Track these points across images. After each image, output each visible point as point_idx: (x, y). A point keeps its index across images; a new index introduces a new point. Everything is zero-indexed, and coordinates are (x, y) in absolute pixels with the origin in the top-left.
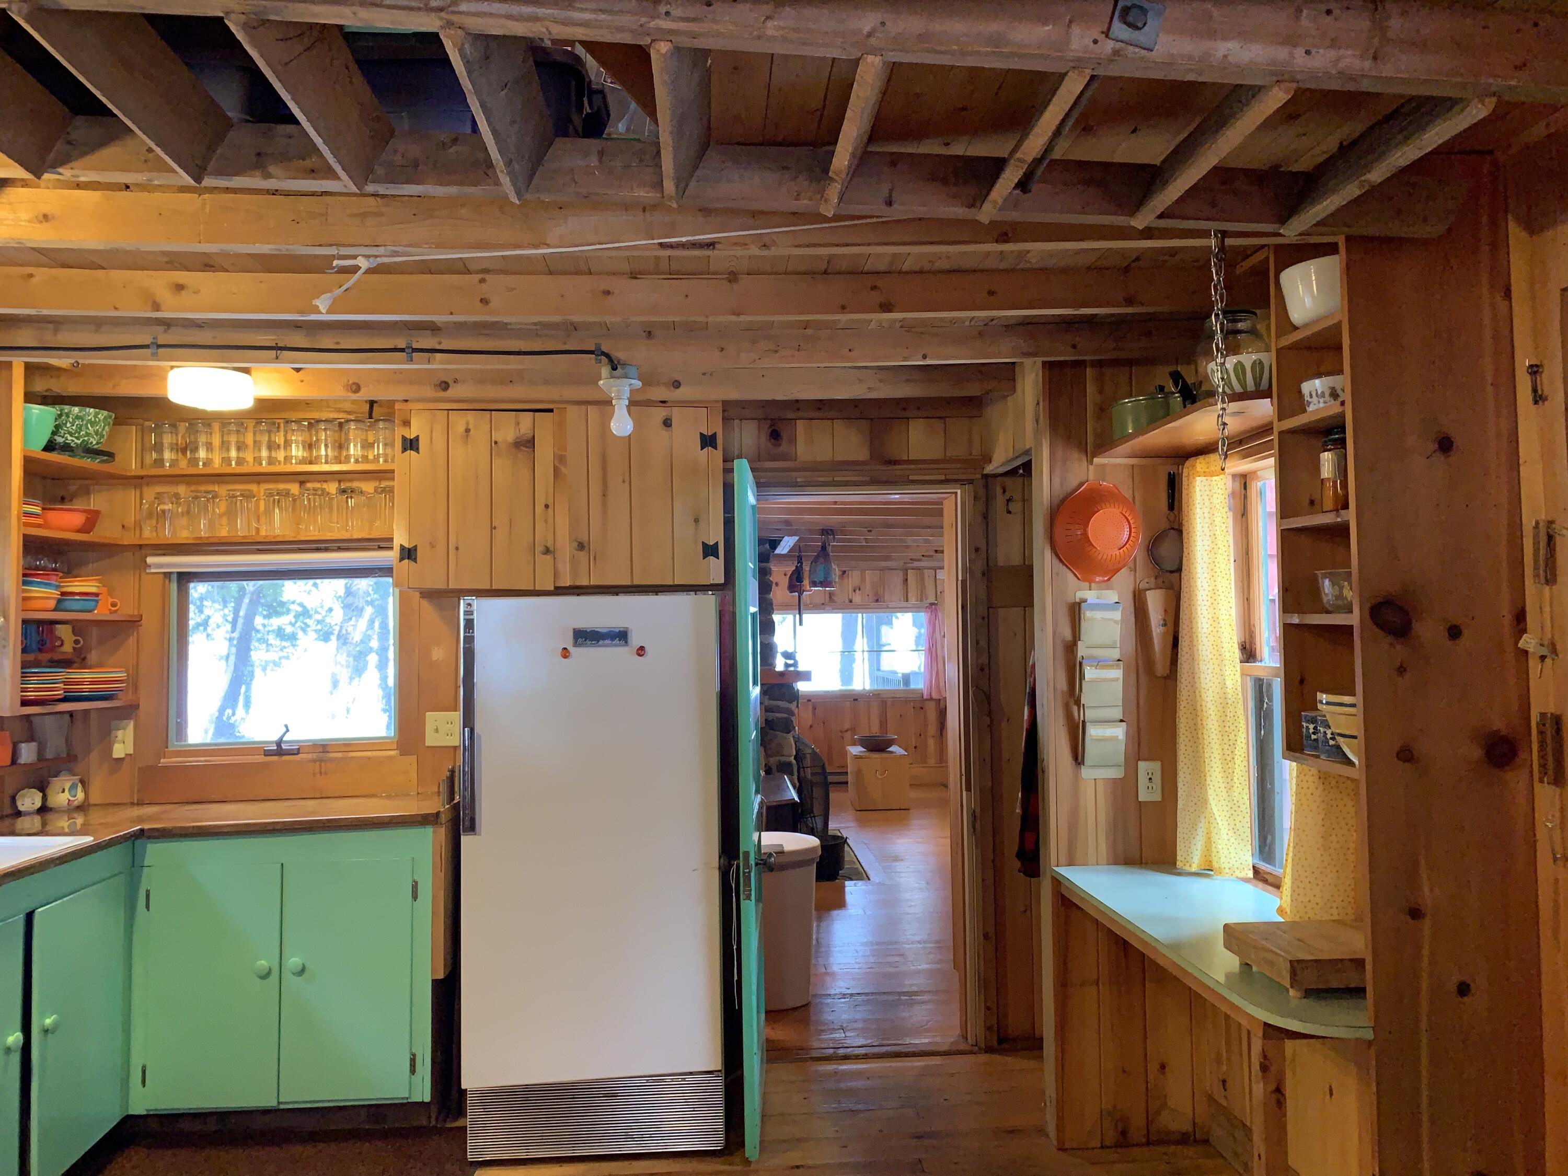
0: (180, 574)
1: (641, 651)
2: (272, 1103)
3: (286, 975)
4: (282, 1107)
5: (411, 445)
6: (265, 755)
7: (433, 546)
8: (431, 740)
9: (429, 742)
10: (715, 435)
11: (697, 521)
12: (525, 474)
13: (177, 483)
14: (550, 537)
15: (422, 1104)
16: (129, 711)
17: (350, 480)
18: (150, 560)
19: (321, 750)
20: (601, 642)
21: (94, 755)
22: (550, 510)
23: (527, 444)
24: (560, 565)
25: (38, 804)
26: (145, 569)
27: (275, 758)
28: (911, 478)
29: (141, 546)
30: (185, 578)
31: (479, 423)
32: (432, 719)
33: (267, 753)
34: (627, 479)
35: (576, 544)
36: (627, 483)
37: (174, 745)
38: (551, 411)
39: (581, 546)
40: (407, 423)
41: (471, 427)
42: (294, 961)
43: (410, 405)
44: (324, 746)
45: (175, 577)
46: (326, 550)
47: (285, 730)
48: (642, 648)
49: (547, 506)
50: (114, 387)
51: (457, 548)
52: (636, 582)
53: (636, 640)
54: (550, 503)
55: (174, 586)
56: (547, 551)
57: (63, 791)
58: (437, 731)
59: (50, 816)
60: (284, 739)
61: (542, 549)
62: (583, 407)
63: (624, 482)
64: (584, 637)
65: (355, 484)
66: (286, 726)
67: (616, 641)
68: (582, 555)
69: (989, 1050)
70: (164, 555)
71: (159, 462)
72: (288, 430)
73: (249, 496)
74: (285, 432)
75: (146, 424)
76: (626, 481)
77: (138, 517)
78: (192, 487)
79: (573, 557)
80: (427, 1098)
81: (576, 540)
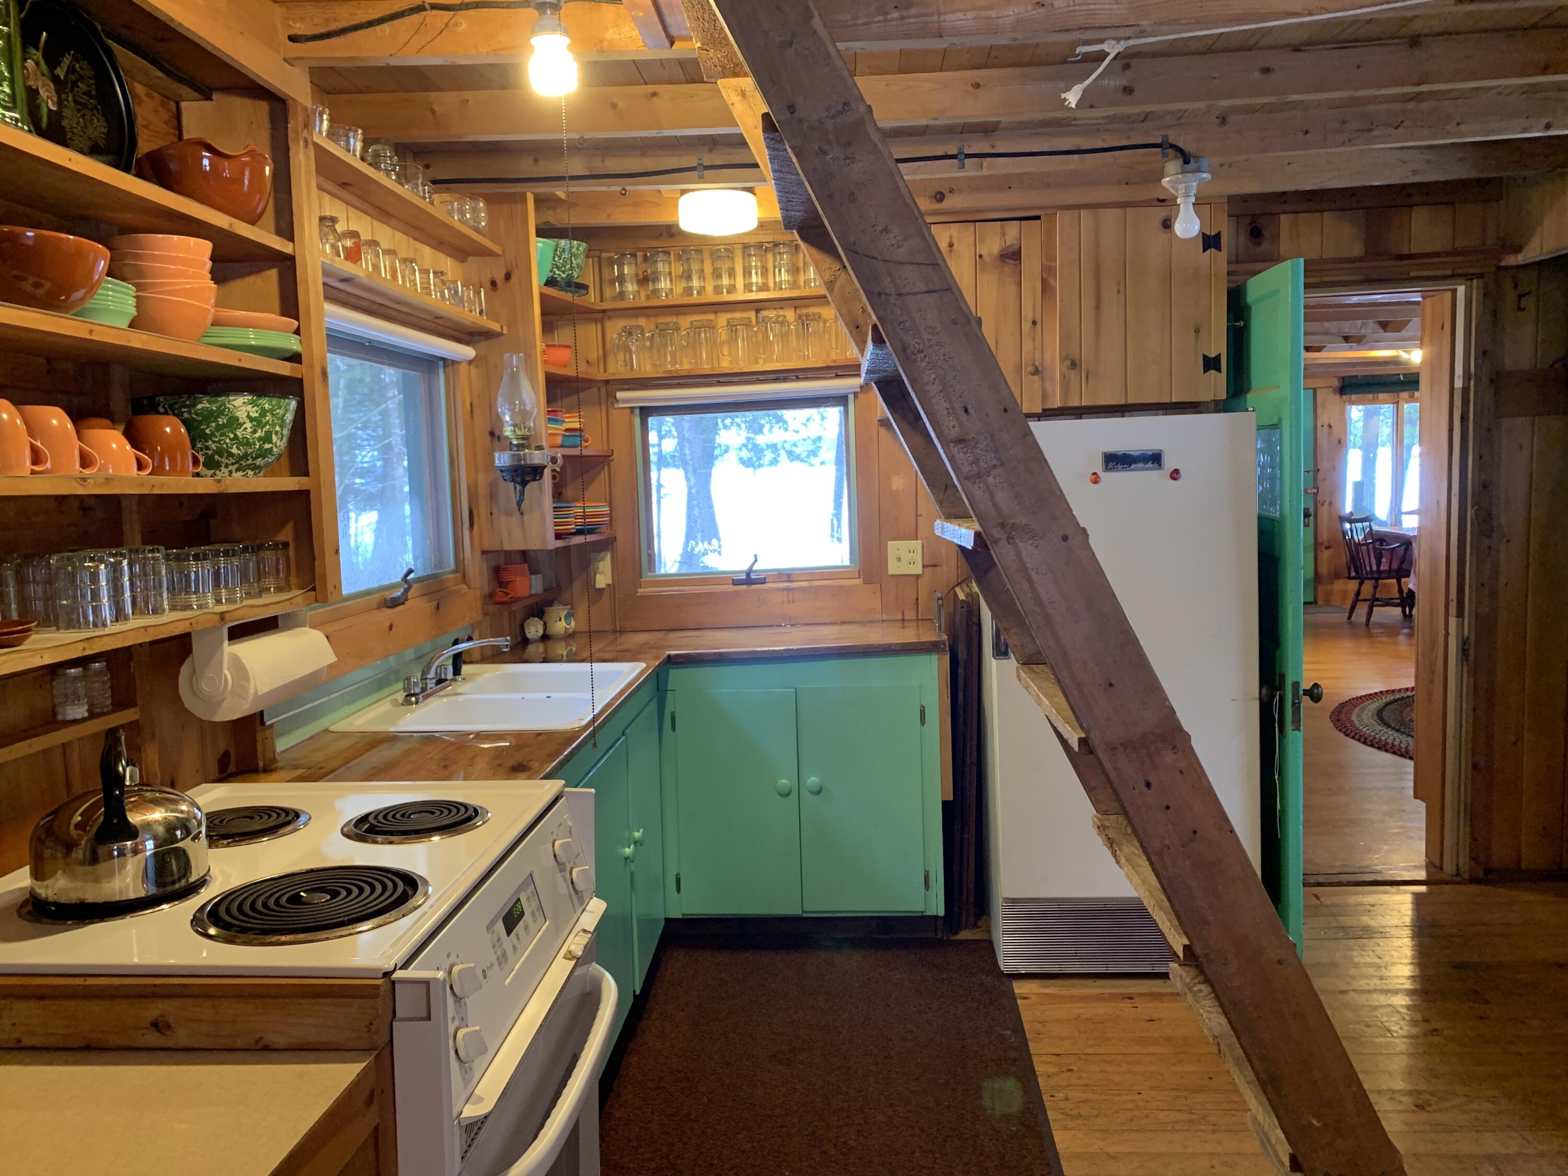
0: (642, 409)
1: (1175, 475)
2: (797, 911)
3: (806, 795)
4: (805, 915)
6: (734, 584)
8: (895, 568)
9: (891, 571)
10: (1218, 235)
11: (1197, 331)
12: (1012, 289)
13: (637, 316)
14: (1038, 355)
15: (936, 917)
16: (608, 544)
17: (806, 306)
18: (620, 395)
19: (786, 579)
20: (1133, 466)
21: (577, 586)
22: (1039, 326)
23: (1012, 256)
24: (1048, 386)
25: (541, 632)
26: (613, 404)
27: (744, 587)
28: (1412, 274)
29: (607, 382)
30: (645, 413)
31: (963, 237)
32: (893, 548)
33: (735, 583)
34: (1122, 289)
35: (1068, 363)
36: (1122, 293)
37: (647, 576)
38: (1037, 218)
39: (1074, 365)
41: (955, 240)
42: (813, 780)
44: (789, 575)
45: (637, 411)
46: (785, 380)
47: (753, 559)
48: (1176, 471)
49: (1034, 323)
50: (608, 216)
52: (1131, 401)
53: (1169, 463)
54: (1038, 319)
55: (637, 421)
56: (1036, 372)
57: (560, 620)
58: (898, 558)
59: (550, 644)
60: (754, 568)
61: (1030, 369)
62: (1076, 212)
63: (1119, 292)
64: (1116, 461)
65: (812, 310)
66: (756, 556)
67: (1150, 464)
68: (1073, 375)
69: (1473, 881)
70: (629, 389)
71: (622, 295)
72: (746, 255)
73: (711, 327)
74: (744, 258)
75: (604, 255)
76: (1121, 291)
77: (601, 353)
78: (652, 319)
79: (1063, 376)
80: (941, 912)
81: (1066, 358)
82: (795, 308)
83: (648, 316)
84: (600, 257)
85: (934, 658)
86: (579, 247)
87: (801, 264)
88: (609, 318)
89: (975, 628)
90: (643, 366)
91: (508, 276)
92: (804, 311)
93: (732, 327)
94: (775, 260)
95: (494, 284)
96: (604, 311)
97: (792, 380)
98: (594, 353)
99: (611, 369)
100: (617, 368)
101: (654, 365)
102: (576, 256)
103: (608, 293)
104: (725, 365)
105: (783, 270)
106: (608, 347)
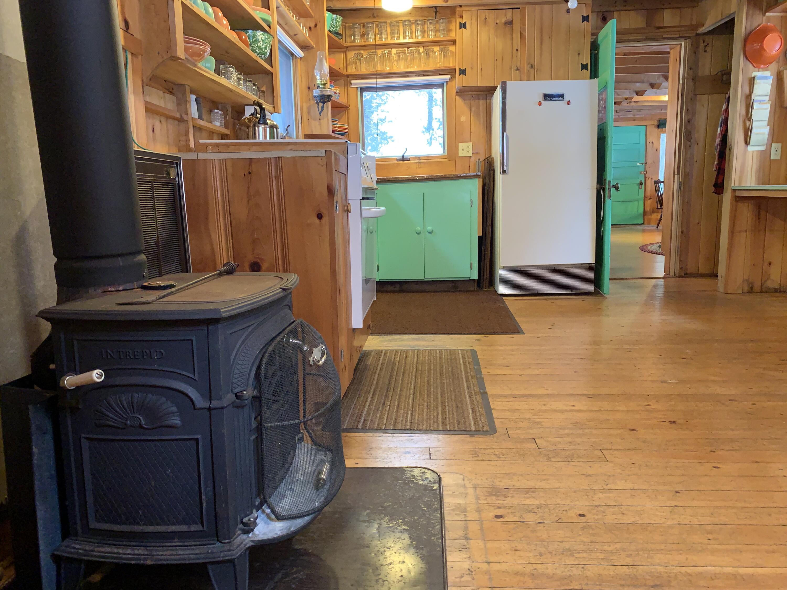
0: (361, 88)
1: (569, 103)
2: (422, 278)
3: (426, 234)
4: (426, 280)
5: (463, 26)
7: (472, 69)
8: (461, 154)
9: (460, 155)
10: (588, 16)
11: (579, 54)
12: (509, 36)
13: (360, 49)
14: (519, 63)
15: (474, 280)
17: (428, 46)
18: (353, 82)
19: (418, 159)
20: (554, 99)
22: (519, 51)
23: (510, 23)
24: (522, 75)
26: (350, 86)
27: (401, 162)
29: (348, 76)
30: (363, 90)
31: (490, 15)
32: (461, 145)
33: (398, 160)
38: (519, 8)
39: (532, 67)
40: (461, 17)
41: (487, 17)
42: (429, 228)
43: (463, 8)
44: (419, 157)
45: (359, 89)
47: (405, 151)
48: (569, 101)
49: (517, 50)
51: (481, 69)
53: (567, 98)
54: (519, 49)
55: (359, 93)
56: (518, 69)
58: (463, 150)
60: (405, 154)
61: (516, 68)
62: (534, 5)
63: (549, 38)
64: (547, 97)
67: (560, 98)
68: (532, 71)
69: (680, 277)
70: (356, 79)
71: (354, 40)
72: (404, 25)
73: (390, 53)
74: (403, 26)
75: (347, 25)
76: (551, 37)
77: (345, 65)
78: (366, 51)
79: (528, 71)
80: (477, 278)
81: (529, 64)
82: (423, 47)
83: (364, 50)
84: (345, 26)
85: (477, 180)
86: (340, 18)
87: (426, 29)
88: (349, 51)
89: (492, 172)
90: (363, 70)
91: (316, 25)
92: (427, 48)
93: (398, 54)
94: (416, 27)
95: (310, 28)
96: (347, 47)
97: (422, 76)
98: (342, 65)
99: (349, 70)
100: (352, 70)
101: (366, 69)
102: (338, 21)
103: (348, 40)
104: (395, 70)
105: (419, 32)
106: (348, 62)
